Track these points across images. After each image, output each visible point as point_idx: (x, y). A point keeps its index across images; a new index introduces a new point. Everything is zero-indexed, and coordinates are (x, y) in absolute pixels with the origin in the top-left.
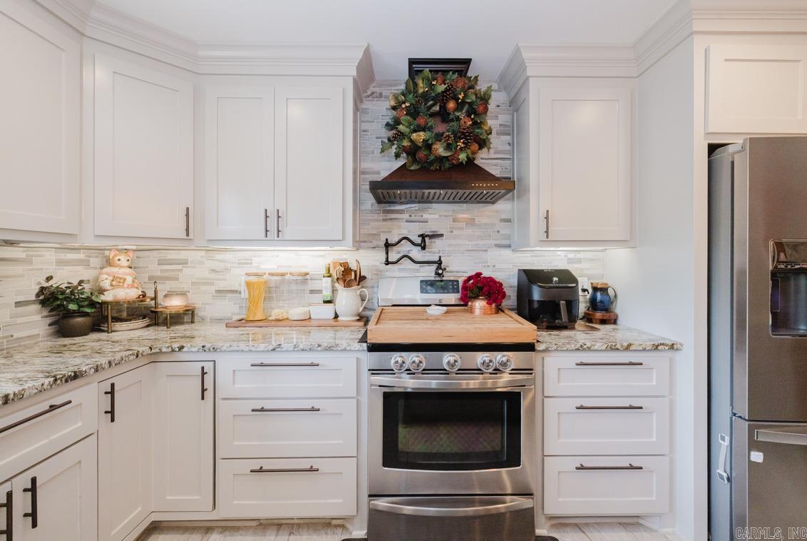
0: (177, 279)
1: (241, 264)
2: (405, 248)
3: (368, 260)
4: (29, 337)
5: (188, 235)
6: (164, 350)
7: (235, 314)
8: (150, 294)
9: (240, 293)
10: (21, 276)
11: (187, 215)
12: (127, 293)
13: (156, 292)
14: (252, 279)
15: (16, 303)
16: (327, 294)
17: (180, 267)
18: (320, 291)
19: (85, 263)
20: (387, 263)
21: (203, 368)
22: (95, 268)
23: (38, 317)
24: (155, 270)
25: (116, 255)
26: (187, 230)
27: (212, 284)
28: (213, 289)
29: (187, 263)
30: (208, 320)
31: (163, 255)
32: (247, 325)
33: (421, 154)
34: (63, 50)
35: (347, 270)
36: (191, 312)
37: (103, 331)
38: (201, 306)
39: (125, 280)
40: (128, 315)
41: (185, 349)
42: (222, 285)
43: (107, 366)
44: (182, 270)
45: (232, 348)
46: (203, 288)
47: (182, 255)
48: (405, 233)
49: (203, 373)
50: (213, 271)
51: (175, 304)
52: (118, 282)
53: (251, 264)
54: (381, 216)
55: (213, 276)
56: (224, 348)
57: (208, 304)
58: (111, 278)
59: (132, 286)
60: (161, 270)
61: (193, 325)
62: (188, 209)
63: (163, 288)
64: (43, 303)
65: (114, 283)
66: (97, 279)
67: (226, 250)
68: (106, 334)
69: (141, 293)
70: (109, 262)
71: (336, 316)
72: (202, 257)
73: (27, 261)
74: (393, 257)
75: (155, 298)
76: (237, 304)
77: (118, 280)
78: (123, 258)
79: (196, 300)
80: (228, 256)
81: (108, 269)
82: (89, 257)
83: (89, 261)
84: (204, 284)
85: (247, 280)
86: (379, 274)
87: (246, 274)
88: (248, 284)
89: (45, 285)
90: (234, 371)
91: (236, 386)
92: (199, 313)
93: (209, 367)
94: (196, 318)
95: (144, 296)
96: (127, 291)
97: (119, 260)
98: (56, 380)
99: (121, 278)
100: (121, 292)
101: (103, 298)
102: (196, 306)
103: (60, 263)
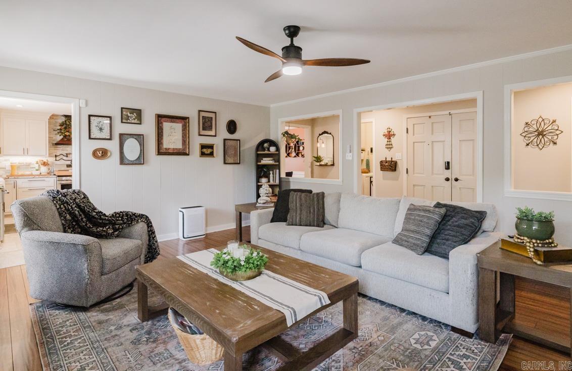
2: (62, 156)
3: (51, 160)
16: (37, 168)
18: (35, 168)
20: (56, 160)
33: (67, 137)
35: (44, 163)
48: (61, 153)
54: (53, 149)
71: (40, 174)
74: (57, 159)
86: (53, 163)
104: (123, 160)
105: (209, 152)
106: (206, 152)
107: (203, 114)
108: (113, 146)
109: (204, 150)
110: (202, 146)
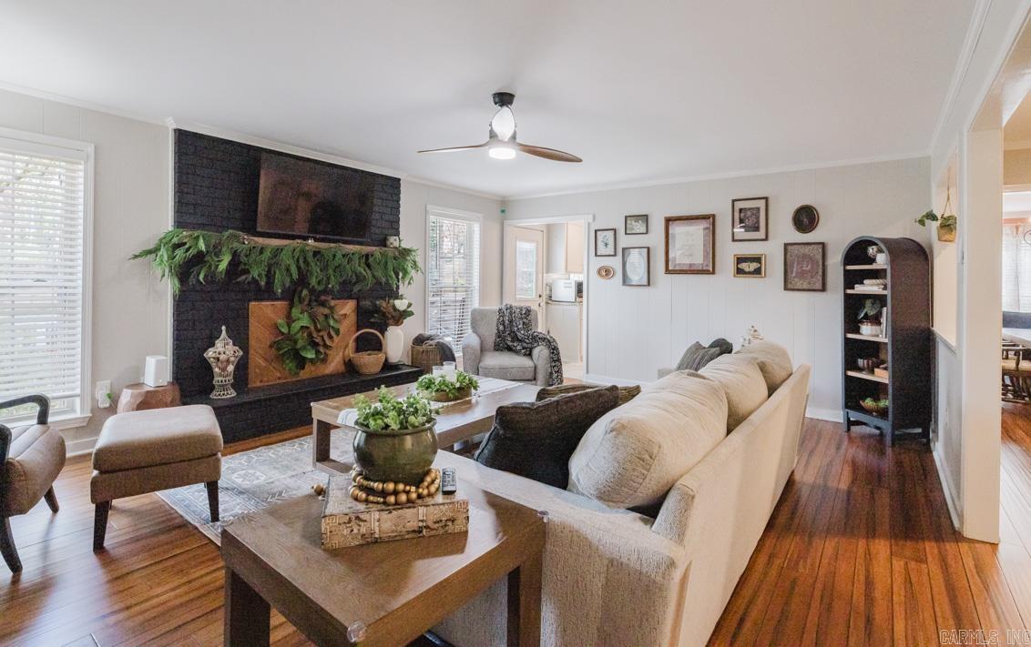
104: (625, 280)
105: (752, 269)
106: (747, 270)
107: (739, 205)
108: (615, 263)
109: (744, 266)
110: (738, 258)
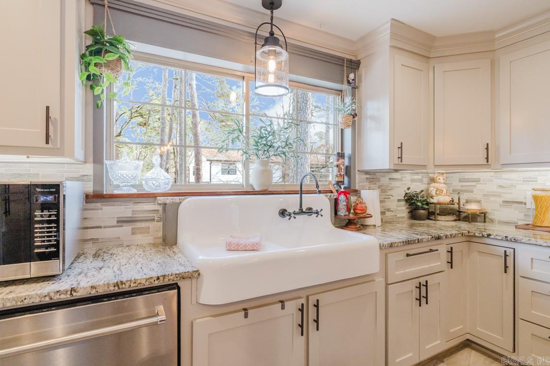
0: (473, 192)
1: (526, 181)
4: (402, 217)
5: (488, 162)
6: (477, 235)
7: (520, 220)
8: (456, 200)
9: (525, 204)
10: (400, 187)
11: (487, 149)
12: (444, 199)
13: (459, 199)
14: (538, 193)
15: (398, 200)
17: (474, 184)
19: (421, 181)
21: (505, 251)
22: (425, 184)
23: (404, 208)
24: (457, 185)
25: (437, 176)
26: (487, 158)
27: (500, 196)
28: (500, 200)
29: (480, 181)
30: (497, 222)
31: (462, 175)
32: (536, 229)
34: (422, 71)
36: (483, 215)
37: (432, 220)
38: (491, 211)
39: (443, 191)
40: (440, 212)
41: (491, 237)
42: (509, 198)
43: (450, 237)
44: (476, 186)
45: (530, 242)
46: (492, 199)
47: (476, 175)
49: (506, 256)
50: (501, 187)
51: (473, 207)
52: (439, 192)
53: (536, 181)
55: (501, 190)
56: (524, 241)
57: (496, 210)
58: (435, 190)
59: (446, 195)
60: (461, 186)
61: (485, 224)
62: (488, 144)
63: (464, 197)
64: (406, 201)
65: (437, 192)
66: (427, 190)
67: (512, 171)
68: (434, 222)
69: (451, 200)
70: (433, 180)
72: (491, 176)
73: (401, 180)
75: (459, 204)
76: (523, 212)
77: (440, 191)
78: (441, 178)
79: (487, 207)
80: (513, 176)
81: (433, 184)
82: (423, 177)
83: (422, 180)
84: (493, 196)
85: (534, 194)
87: (533, 189)
88: (535, 198)
89: (407, 192)
90: (532, 259)
91: (533, 270)
92: (489, 216)
93: (510, 252)
94: (487, 219)
95: (453, 201)
96: (445, 197)
97: (439, 179)
98: (432, 237)
99: (441, 190)
100: (442, 198)
101: (432, 201)
102: (487, 211)
103: (413, 181)
